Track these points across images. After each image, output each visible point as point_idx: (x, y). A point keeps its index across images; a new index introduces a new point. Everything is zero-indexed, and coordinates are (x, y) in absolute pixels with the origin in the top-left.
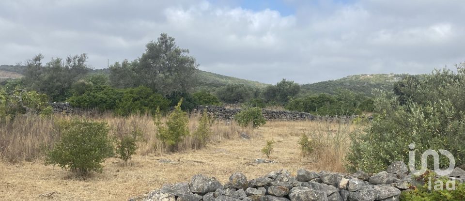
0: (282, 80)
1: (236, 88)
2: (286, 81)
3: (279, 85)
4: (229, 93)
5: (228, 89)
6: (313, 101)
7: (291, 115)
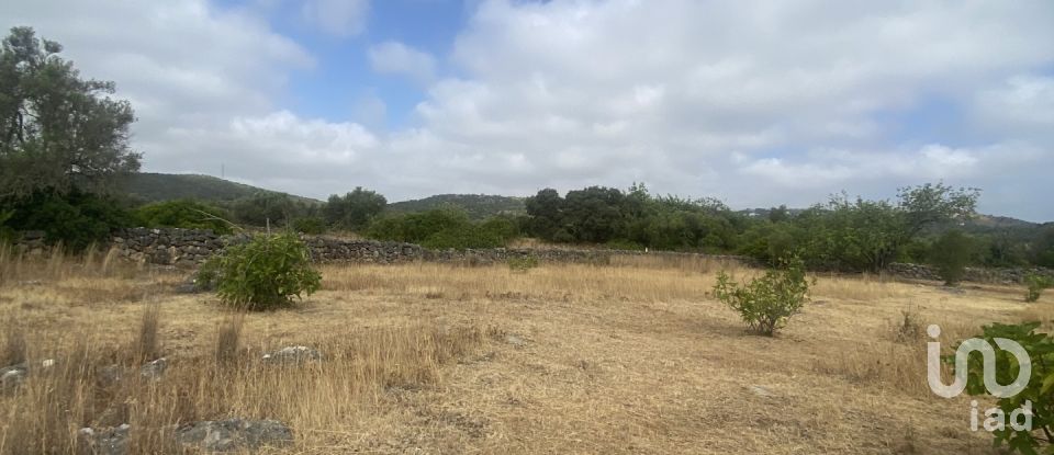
0: (355, 189)
1: (271, 199)
2: (363, 190)
3: (350, 196)
4: (258, 208)
5: (257, 202)
6: (418, 223)
7: (381, 250)
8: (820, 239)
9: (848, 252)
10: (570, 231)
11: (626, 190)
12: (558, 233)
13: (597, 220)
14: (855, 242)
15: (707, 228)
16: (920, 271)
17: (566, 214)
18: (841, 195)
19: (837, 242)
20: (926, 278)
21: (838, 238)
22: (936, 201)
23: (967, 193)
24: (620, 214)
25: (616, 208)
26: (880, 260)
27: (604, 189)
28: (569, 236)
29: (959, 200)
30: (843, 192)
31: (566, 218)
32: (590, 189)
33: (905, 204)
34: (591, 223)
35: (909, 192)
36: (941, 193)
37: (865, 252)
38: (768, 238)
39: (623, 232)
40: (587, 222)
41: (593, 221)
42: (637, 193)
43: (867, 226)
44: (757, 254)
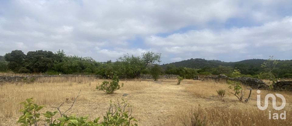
8: (122, 68)
9: (130, 72)
10: (28, 68)
11: (55, 52)
12: (22, 68)
13: (40, 63)
14: (132, 69)
15: (86, 66)
16: (147, 77)
17: (26, 61)
18: (127, 55)
19: (126, 69)
20: (148, 79)
21: (127, 68)
22: (151, 57)
23: (158, 55)
24: (52, 61)
25: (50, 59)
26: (138, 74)
27: (46, 52)
28: (27, 70)
29: (157, 56)
30: (128, 54)
31: (26, 63)
32: (39, 51)
33: (144, 58)
34: (37, 65)
35: (144, 54)
36: (152, 54)
37: (134, 72)
38: (105, 68)
39: (53, 68)
40: (36, 64)
41: (38, 64)
42: (60, 53)
43: (135, 64)
44: (102, 74)
